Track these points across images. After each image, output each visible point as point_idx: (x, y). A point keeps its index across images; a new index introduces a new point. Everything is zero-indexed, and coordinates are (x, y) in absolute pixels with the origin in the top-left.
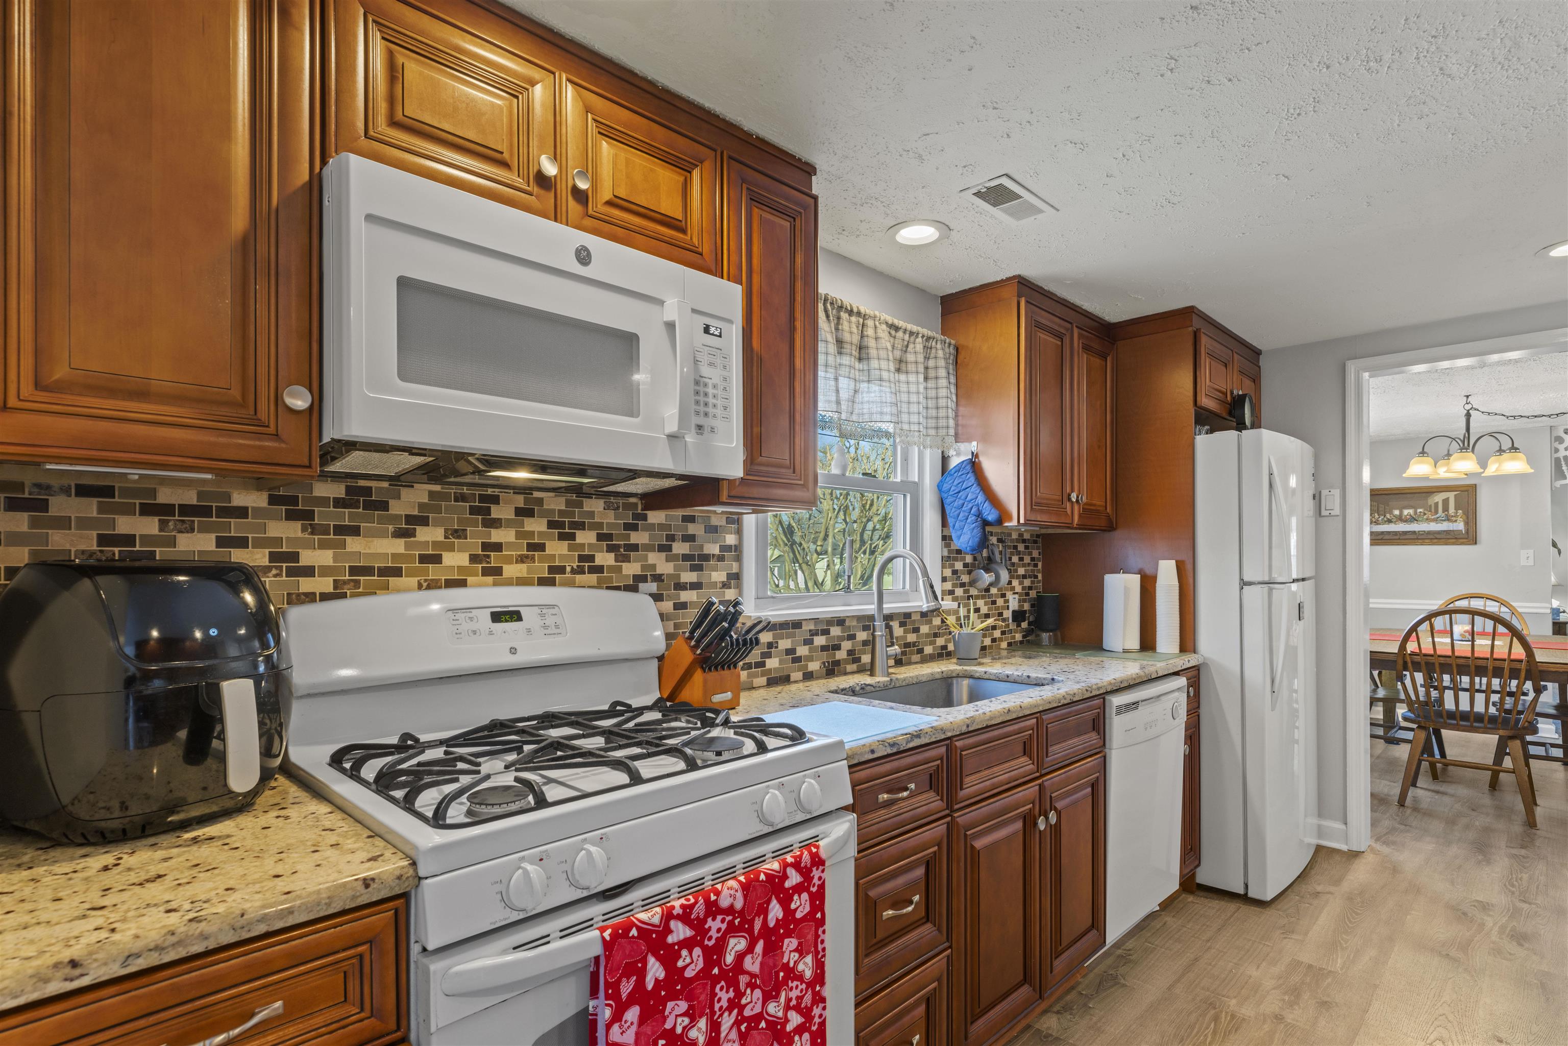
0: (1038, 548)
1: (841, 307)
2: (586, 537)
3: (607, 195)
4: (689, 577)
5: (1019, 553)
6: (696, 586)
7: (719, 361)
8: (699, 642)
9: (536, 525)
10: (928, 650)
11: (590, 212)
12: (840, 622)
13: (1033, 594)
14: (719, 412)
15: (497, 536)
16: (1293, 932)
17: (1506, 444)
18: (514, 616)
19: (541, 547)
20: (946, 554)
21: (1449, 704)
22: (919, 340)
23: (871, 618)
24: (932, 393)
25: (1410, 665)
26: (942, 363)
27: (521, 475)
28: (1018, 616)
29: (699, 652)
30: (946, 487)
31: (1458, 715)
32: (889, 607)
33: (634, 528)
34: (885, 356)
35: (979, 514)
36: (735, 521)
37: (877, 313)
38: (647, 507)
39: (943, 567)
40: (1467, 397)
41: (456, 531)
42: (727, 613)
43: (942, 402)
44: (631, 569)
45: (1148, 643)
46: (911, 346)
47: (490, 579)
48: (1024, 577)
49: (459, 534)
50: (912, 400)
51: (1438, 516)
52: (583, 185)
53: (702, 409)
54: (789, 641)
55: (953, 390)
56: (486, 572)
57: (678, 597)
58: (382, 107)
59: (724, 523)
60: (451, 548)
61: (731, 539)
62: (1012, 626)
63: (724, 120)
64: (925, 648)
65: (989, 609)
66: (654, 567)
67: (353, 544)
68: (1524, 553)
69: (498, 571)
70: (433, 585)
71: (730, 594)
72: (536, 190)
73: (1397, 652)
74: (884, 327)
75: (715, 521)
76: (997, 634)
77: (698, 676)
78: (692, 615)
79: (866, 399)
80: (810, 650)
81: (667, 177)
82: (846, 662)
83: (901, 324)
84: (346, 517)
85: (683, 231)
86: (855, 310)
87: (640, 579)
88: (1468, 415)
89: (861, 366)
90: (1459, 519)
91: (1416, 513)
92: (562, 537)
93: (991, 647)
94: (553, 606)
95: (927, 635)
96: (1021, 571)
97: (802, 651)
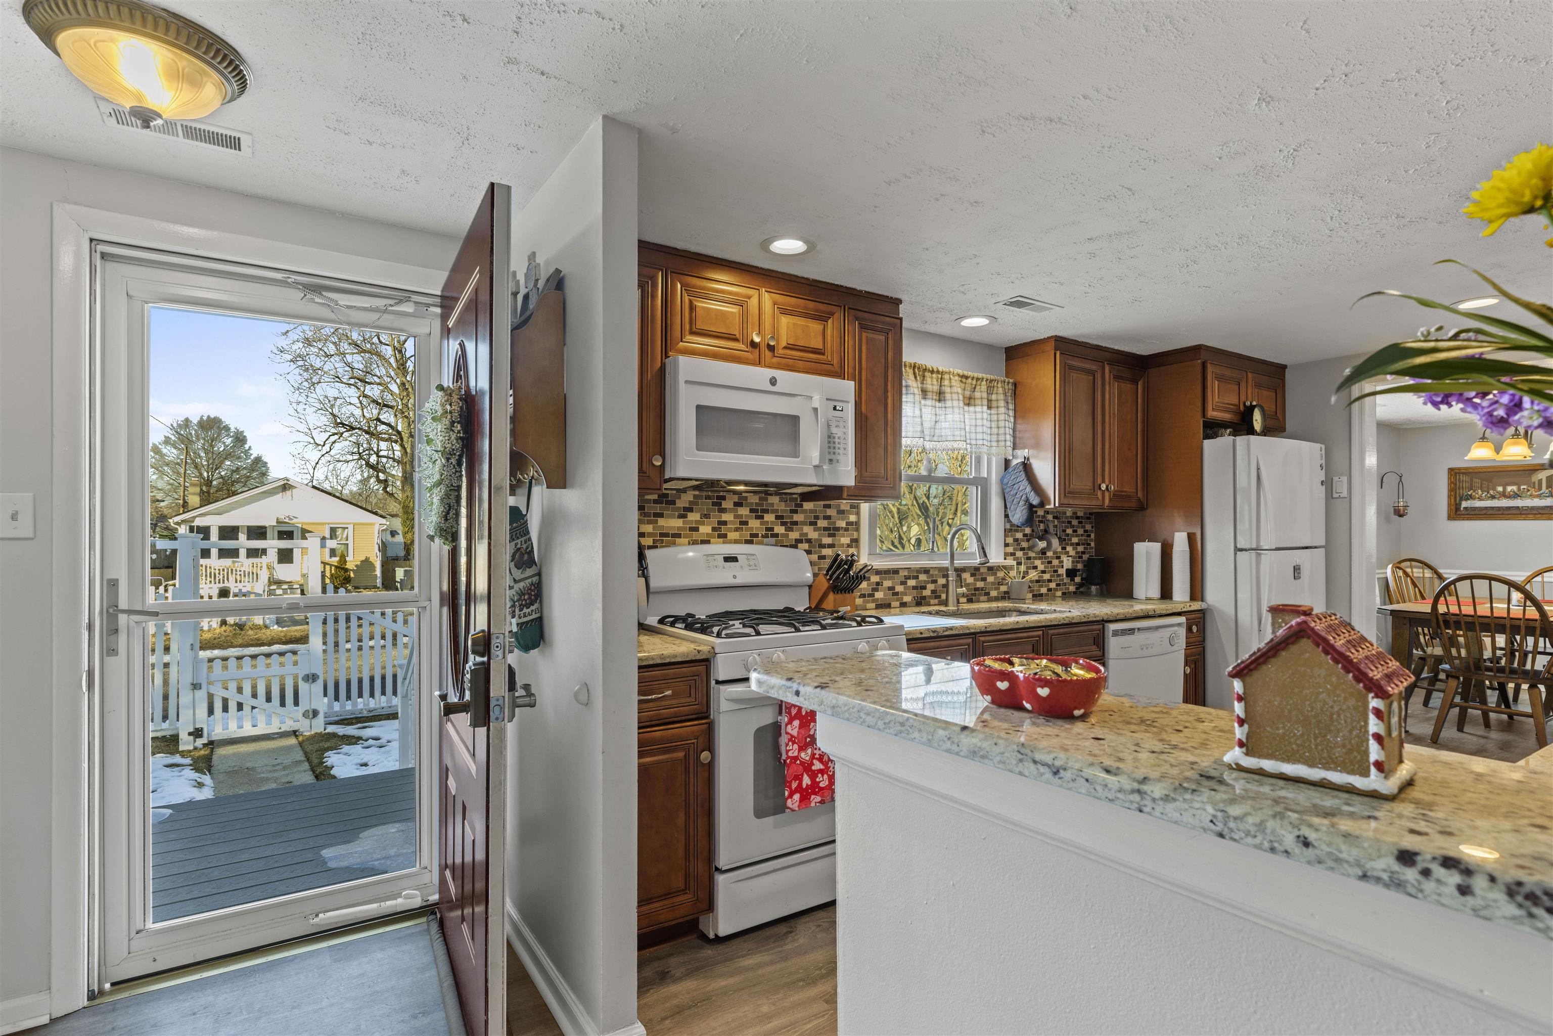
0: (1091, 523)
1: (926, 369)
2: (769, 517)
3: (784, 344)
4: (827, 540)
5: (1073, 527)
6: (831, 546)
7: (841, 424)
8: (831, 576)
9: (744, 511)
10: (994, 593)
11: (776, 355)
12: (926, 571)
13: (1085, 557)
14: (841, 451)
15: (725, 517)
18: (734, 559)
19: (746, 523)
20: (1008, 526)
22: (984, 383)
23: (947, 569)
24: (995, 418)
26: (1001, 397)
27: (742, 488)
28: (1071, 573)
29: (831, 582)
30: (1005, 481)
32: (958, 563)
33: (796, 512)
34: (957, 398)
35: (1027, 500)
36: (856, 508)
37: (952, 370)
38: (802, 501)
39: (1005, 536)
41: (706, 515)
42: (847, 560)
43: (1002, 424)
44: (794, 535)
45: (1166, 593)
46: (978, 387)
47: (721, 540)
48: (1078, 544)
49: (707, 516)
50: (978, 424)
51: (1541, 492)
52: (772, 343)
53: (832, 450)
54: (891, 582)
55: (1011, 413)
56: (720, 536)
57: (821, 552)
58: (687, 327)
59: (848, 508)
60: (703, 524)
61: (853, 518)
62: (1066, 580)
63: (846, 287)
64: (991, 592)
65: (1045, 567)
66: (806, 534)
67: (661, 522)
69: (725, 536)
70: (695, 543)
71: (852, 551)
72: (750, 349)
73: (1429, 611)
74: (957, 378)
75: (843, 507)
76: (1053, 585)
77: (831, 596)
78: (826, 564)
79: (943, 426)
80: (905, 588)
81: (815, 327)
82: (930, 597)
83: (970, 374)
84: (658, 508)
85: (823, 354)
86: (935, 370)
87: (799, 541)
89: (940, 404)
91: (1519, 489)
92: (757, 517)
93: (1047, 595)
94: (753, 555)
95: (993, 583)
96: (1075, 540)
97: (899, 588)
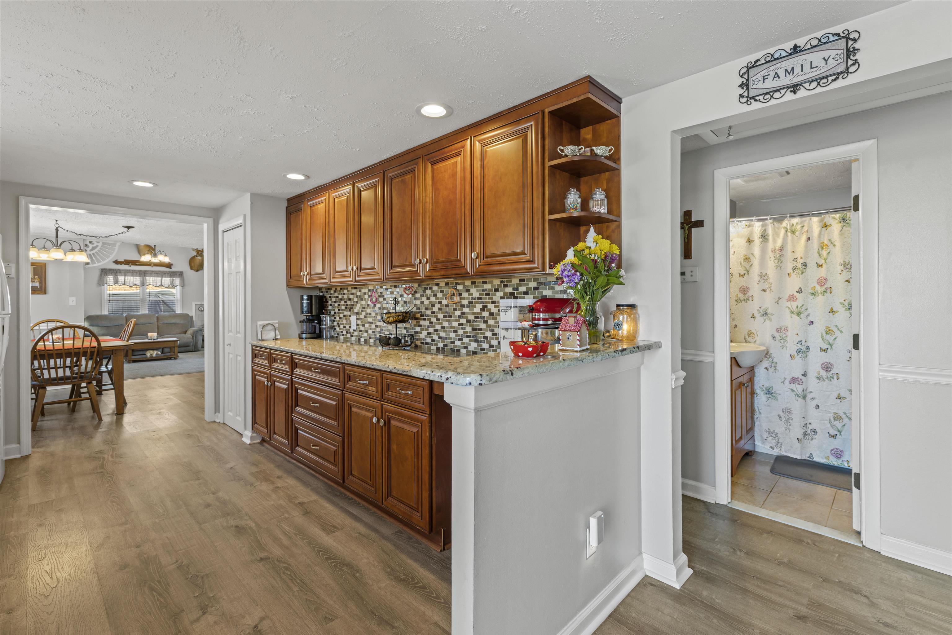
16: (19, 497)
17: (76, 247)
21: (46, 376)
25: (38, 357)
31: (57, 379)
40: (57, 221)
68: (71, 299)
88: (57, 230)
90: (36, 280)
